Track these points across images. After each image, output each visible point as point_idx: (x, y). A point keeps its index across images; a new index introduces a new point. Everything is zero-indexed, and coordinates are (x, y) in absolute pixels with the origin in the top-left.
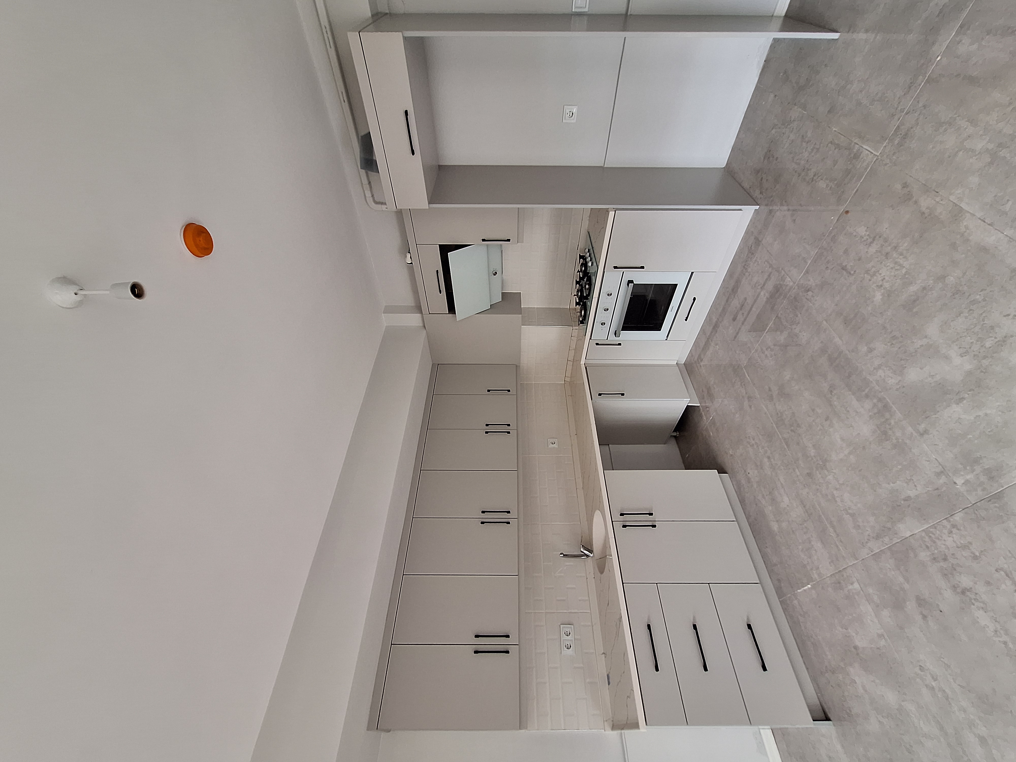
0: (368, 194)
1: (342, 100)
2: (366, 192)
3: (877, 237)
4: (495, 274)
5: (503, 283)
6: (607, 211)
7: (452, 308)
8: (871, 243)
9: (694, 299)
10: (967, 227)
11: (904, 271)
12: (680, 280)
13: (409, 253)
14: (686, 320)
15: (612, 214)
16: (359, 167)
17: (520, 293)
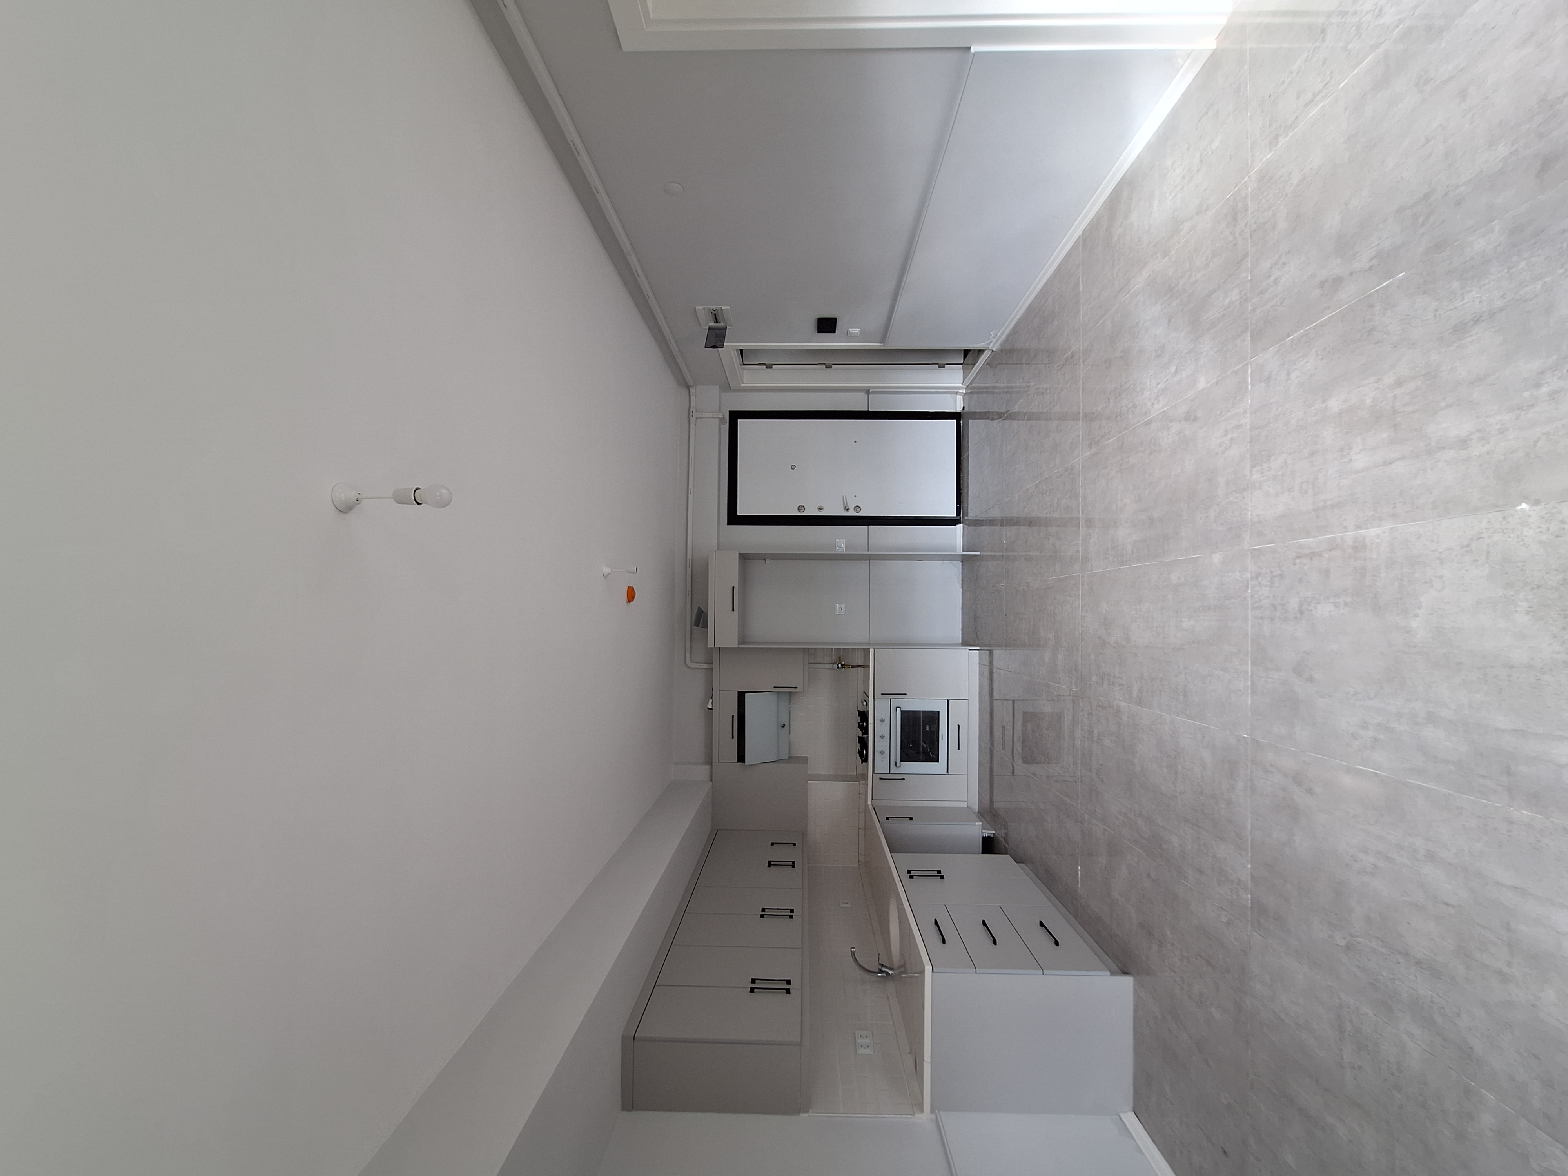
0: (688, 655)
1: (687, 594)
2: (687, 653)
3: (1103, 676)
4: (783, 726)
5: (790, 747)
6: (869, 649)
7: (741, 758)
8: (1103, 682)
9: (959, 726)
10: (1135, 641)
11: (1125, 687)
12: (940, 707)
13: (712, 698)
14: (959, 749)
15: (872, 651)
16: (693, 624)
17: (807, 757)
